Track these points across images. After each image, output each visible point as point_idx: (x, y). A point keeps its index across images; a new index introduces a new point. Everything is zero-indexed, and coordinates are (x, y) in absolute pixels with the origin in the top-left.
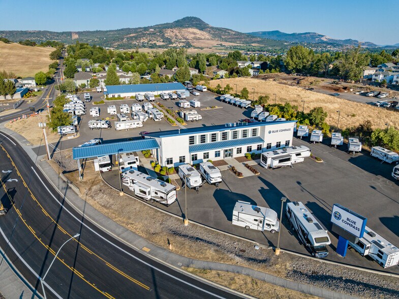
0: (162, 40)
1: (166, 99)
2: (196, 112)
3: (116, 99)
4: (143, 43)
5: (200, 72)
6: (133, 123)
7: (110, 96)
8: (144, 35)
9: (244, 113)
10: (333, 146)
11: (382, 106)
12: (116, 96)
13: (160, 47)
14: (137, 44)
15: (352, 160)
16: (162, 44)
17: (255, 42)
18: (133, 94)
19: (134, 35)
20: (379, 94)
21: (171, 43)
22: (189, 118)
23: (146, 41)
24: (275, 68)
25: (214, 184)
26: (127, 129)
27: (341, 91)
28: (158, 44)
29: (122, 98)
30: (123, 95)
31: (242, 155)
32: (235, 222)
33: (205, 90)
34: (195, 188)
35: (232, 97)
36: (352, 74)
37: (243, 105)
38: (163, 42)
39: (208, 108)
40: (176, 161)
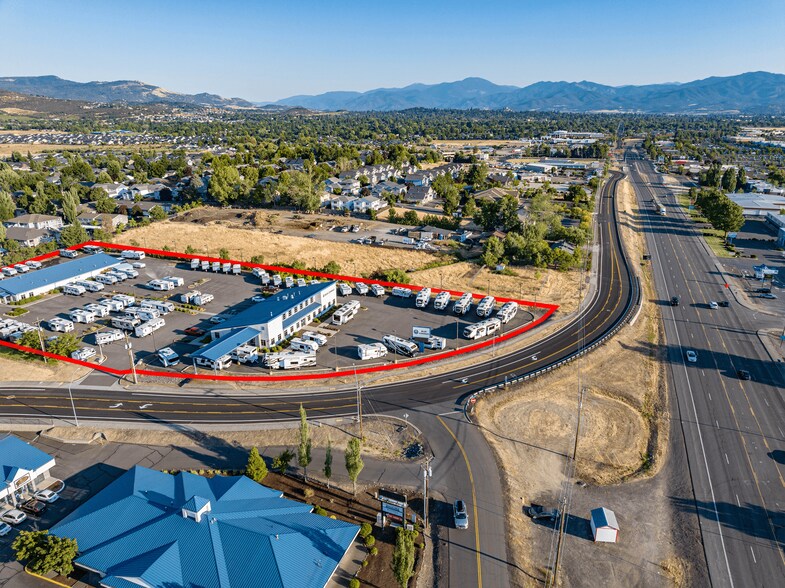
5: (66, 221)
9: (246, 281)
10: (363, 294)
12: (27, 296)
15: (386, 302)
18: (52, 287)
20: (352, 228)
22: (203, 301)
25: (326, 344)
27: (312, 230)
29: (38, 298)
31: (311, 321)
32: (364, 358)
36: (311, 204)
37: (236, 271)
39: (196, 284)
40: (276, 340)
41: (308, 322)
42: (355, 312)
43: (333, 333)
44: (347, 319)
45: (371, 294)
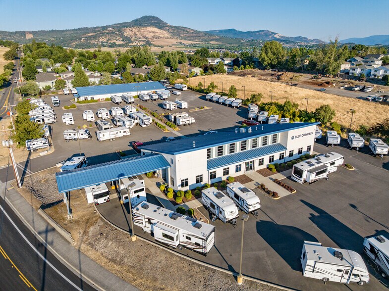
0: (121, 39)
1: (146, 101)
2: (187, 115)
3: (89, 102)
4: (102, 42)
6: (119, 132)
7: (82, 99)
8: (103, 34)
9: (238, 114)
11: (374, 100)
12: (89, 99)
13: (120, 46)
14: (96, 43)
15: (386, 166)
16: (122, 43)
17: (213, 40)
19: (92, 34)
20: (364, 88)
21: (130, 41)
22: (182, 122)
23: (105, 40)
24: (249, 64)
25: (253, 213)
26: (113, 139)
27: (325, 86)
28: (117, 43)
29: (97, 101)
30: (96, 97)
31: (264, 166)
32: (308, 274)
33: (185, 89)
34: (230, 222)
35: (219, 96)
36: (331, 69)
37: (234, 104)
38: (123, 41)
39: (197, 109)
40: (192, 181)
41: (257, 167)
42: (332, 169)
43: (282, 193)
44: (313, 177)
45: (367, 150)
